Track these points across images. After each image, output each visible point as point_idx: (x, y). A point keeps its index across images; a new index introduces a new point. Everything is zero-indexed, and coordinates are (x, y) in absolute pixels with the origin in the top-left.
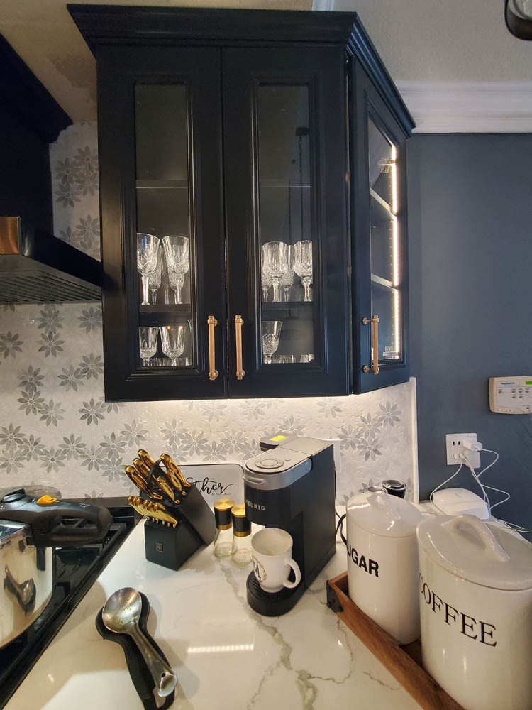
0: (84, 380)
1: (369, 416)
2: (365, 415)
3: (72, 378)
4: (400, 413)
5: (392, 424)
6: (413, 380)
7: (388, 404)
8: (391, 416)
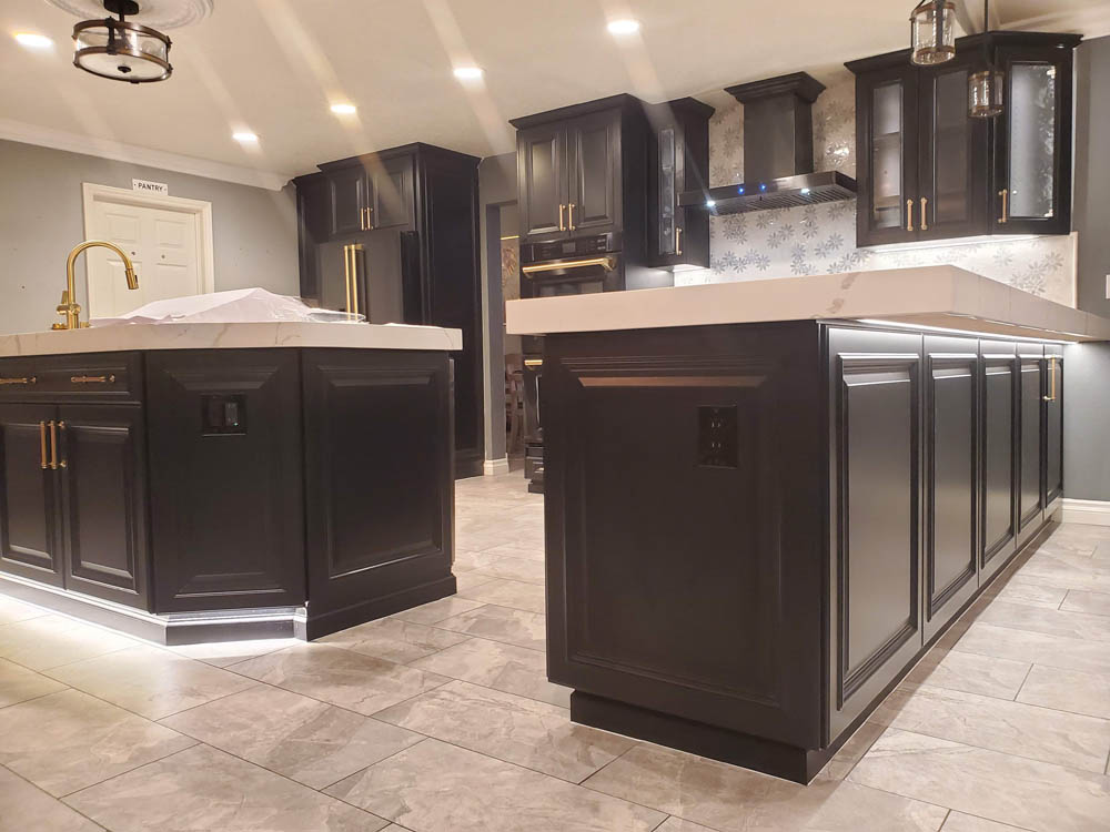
0: (831, 251)
1: (1036, 264)
2: (1032, 264)
3: (823, 250)
4: (1062, 259)
5: (1056, 269)
6: (1074, 235)
7: (1053, 254)
8: (1056, 262)
